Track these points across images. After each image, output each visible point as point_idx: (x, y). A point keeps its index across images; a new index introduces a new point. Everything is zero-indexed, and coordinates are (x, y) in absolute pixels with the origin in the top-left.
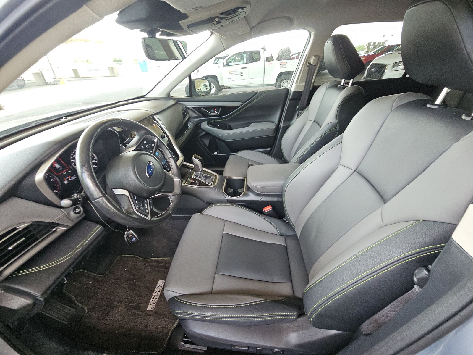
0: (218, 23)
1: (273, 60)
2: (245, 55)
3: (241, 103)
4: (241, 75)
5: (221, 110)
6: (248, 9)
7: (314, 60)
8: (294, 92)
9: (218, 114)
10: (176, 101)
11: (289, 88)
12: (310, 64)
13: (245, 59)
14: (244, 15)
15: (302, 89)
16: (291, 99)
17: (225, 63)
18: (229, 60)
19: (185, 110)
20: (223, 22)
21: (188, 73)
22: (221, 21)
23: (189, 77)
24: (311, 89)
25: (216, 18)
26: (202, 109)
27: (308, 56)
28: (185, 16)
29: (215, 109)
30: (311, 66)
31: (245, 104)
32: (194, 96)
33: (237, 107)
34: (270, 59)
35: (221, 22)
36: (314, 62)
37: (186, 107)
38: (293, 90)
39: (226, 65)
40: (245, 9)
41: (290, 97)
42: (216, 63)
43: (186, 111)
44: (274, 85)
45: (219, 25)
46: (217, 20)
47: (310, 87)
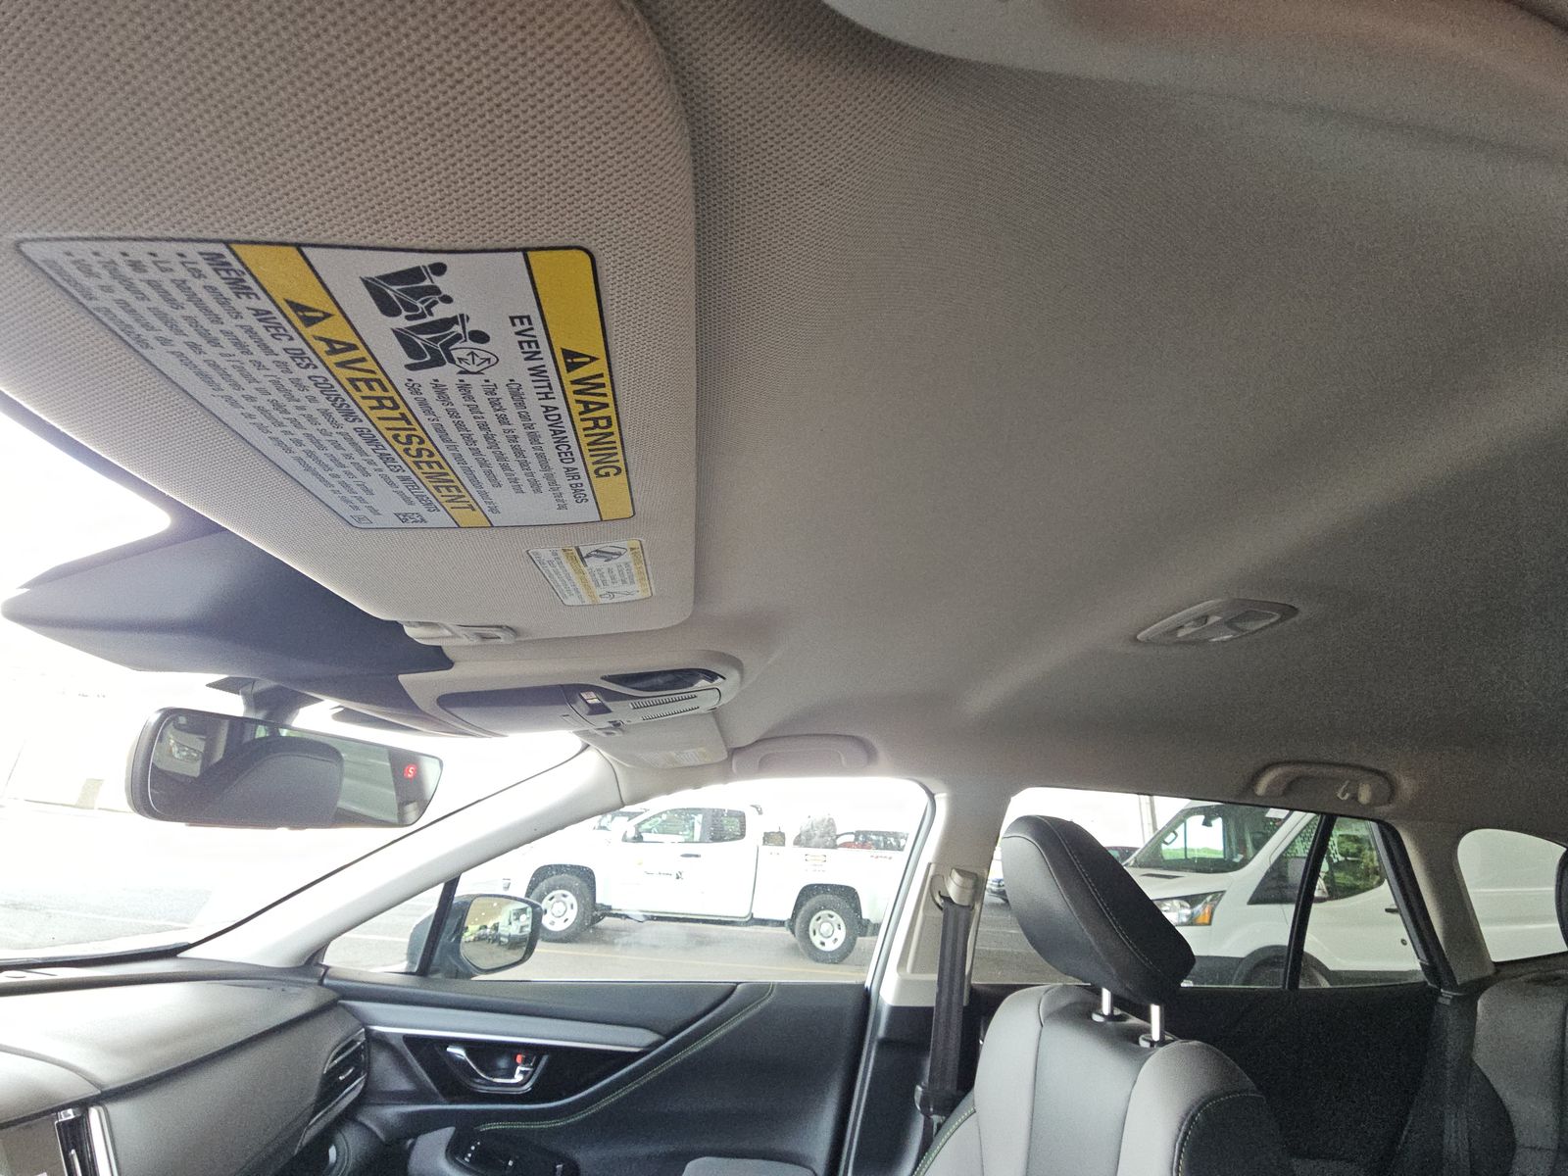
0: (598, 710)
1: (783, 843)
2: (699, 818)
3: (650, 1037)
4: (678, 878)
5: (548, 1066)
6: (730, 684)
7: (962, 887)
8: (896, 1012)
9: (527, 1087)
10: (331, 995)
11: (868, 984)
12: (948, 899)
13: (698, 829)
14: (714, 703)
15: (927, 1000)
16: (884, 1044)
17: (631, 834)
18: (646, 826)
19: (358, 1051)
20: (620, 711)
21: (447, 871)
22: (608, 704)
23: (446, 885)
24: (965, 1004)
25: (589, 691)
26: (449, 1049)
27: (936, 867)
28: (436, 659)
29: (519, 1058)
30: (951, 909)
31: (671, 1042)
32: (439, 976)
33: (631, 1057)
34: (773, 838)
35: (609, 711)
36: (961, 895)
37: (368, 1032)
38: (888, 996)
39: (634, 838)
40: (720, 680)
41: (881, 1033)
42: (604, 828)
43: (359, 1054)
44: (786, 924)
45: (603, 721)
46: (593, 699)
47: (962, 994)
